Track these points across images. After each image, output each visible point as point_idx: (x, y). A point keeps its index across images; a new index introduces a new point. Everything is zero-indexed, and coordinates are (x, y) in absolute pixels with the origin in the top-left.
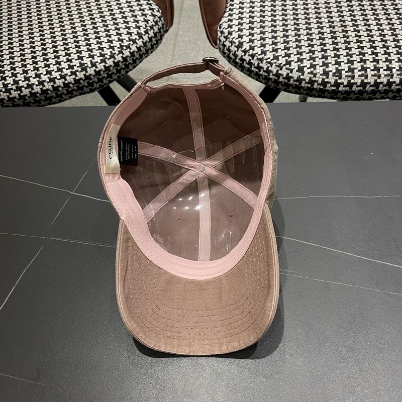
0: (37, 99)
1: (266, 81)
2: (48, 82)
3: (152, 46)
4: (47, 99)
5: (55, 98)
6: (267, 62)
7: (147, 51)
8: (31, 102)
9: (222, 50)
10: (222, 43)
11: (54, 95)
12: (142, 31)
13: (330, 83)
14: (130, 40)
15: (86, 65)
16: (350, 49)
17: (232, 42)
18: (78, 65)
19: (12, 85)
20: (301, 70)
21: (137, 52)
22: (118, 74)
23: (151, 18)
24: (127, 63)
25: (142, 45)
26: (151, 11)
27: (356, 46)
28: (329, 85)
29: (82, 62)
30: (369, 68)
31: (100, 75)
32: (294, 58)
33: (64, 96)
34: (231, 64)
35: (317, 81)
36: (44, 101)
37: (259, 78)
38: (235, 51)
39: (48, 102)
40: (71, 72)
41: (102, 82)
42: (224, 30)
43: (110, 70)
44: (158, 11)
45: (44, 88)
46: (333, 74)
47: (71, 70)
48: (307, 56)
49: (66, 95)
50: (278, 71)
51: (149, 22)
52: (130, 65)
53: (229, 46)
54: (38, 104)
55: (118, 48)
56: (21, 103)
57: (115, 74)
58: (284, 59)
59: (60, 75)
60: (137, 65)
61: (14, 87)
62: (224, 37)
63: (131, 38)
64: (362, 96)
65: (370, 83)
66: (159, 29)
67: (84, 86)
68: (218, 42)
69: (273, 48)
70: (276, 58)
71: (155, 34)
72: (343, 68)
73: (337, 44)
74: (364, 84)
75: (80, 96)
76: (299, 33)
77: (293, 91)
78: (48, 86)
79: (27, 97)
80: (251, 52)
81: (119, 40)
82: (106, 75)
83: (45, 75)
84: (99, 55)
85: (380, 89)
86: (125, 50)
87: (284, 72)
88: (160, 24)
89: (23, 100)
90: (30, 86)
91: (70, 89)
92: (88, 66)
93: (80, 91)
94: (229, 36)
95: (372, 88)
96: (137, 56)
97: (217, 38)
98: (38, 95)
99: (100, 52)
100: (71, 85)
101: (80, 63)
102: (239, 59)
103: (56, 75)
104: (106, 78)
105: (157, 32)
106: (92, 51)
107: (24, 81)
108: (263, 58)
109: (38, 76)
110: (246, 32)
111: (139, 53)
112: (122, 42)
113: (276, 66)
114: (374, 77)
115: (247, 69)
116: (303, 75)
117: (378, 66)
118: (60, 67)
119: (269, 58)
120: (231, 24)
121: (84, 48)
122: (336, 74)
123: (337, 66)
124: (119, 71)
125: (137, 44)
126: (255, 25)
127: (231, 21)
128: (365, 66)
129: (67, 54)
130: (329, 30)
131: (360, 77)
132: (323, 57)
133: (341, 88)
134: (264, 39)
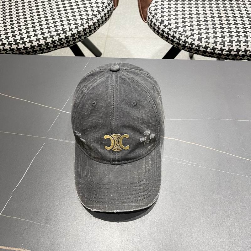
0: (35, 50)
1: (177, 45)
2: (42, 40)
3: (106, 19)
4: (41, 50)
5: (46, 49)
6: (179, 34)
7: (103, 22)
8: (31, 51)
9: (150, 24)
10: (150, 20)
11: (45, 47)
12: (100, 9)
13: (217, 49)
14: (93, 15)
16: (230, 28)
17: (157, 20)
18: (61, 29)
19: (20, 40)
21: (97, 23)
22: (85, 36)
24: (91, 29)
25: (100, 18)
27: (234, 26)
29: (64, 28)
30: (242, 41)
31: (74, 36)
32: (196, 32)
33: (51, 49)
34: (155, 33)
35: (210, 47)
36: (39, 51)
37: (173, 43)
38: (159, 25)
39: (42, 52)
40: (57, 34)
41: (75, 41)
42: (152, 12)
43: (80, 34)
45: (40, 43)
46: (220, 43)
47: (56, 32)
48: (204, 31)
49: (53, 48)
50: (185, 39)
51: (105, 3)
52: (92, 31)
53: (155, 22)
54: (35, 53)
55: (86, 20)
56: (25, 52)
57: (83, 36)
58: (190, 32)
59: (50, 35)
60: (96, 31)
61: (21, 42)
62: (152, 16)
63: (94, 13)
64: (236, 57)
65: (242, 50)
66: (110, 9)
67: (64, 43)
68: (148, 19)
69: (183, 25)
70: (185, 31)
72: (226, 40)
73: (222, 24)
74: (238, 51)
75: (61, 49)
76: (199, 16)
78: (42, 42)
79: (28, 49)
80: (169, 27)
81: (87, 14)
83: (40, 35)
85: (248, 54)
86: (90, 21)
87: (189, 40)
88: (111, 5)
89: (26, 50)
90: (31, 42)
91: (55, 45)
92: (67, 31)
93: (61, 46)
94: (155, 16)
95: (243, 53)
96: (97, 25)
97: (147, 16)
98: (36, 47)
99: (75, 22)
100: (56, 42)
101: (62, 28)
102: (161, 30)
103: (47, 35)
104: (78, 39)
105: (109, 10)
106: (69, 21)
107: (27, 38)
108: (176, 31)
109: (36, 35)
110: (166, 14)
111: (98, 23)
112: (88, 16)
113: (185, 36)
114: (245, 47)
115: (165, 37)
116: (201, 43)
117: (247, 40)
118: (50, 30)
119: (180, 31)
120: (157, 8)
121: (64, 19)
122: (222, 44)
123: (222, 38)
124: (85, 34)
125: (97, 17)
126: (172, 9)
127: (157, 6)
128: (239, 39)
129: (54, 22)
130: (217, 16)
131: (236, 46)
132: (214, 32)
133: (224, 52)
134: (177, 19)
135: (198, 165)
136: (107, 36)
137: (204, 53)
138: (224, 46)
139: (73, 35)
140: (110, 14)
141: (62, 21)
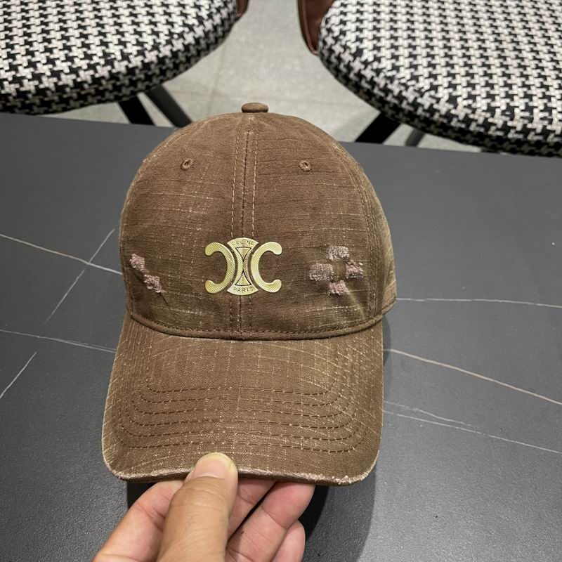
0: (27, 102)
2: (48, 77)
3: (216, 39)
4: (43, 103)
5: (57, 103)
6: (399, 83)
7: (208, 45)
8: (16, 106)
9: (325, 58)
10: (327, 47)
11: (56, 98)
12: (204, 13)
13: (495, 125)
14: (185, 25)
15: (113, 56)
16: (527, 77)
18: (101, 54)
20: (453, 100)
21: (194, 45)
24: (177, 61)
25: (203, 36)
27: (535, 73)
28: (493, 128)
29: (107, 51)
30: (556, 108)
31: (134, 74)
32: (443, 81)
33: (72, 103)
34: (340, 81)
35: (476, 121)
36: (39, 107)
37: (384, 106)
38: (350, 62)
39: (46, 108)
40: (88, 65)
41: (136, 87)
42: (333, 27)
43: (150, 69)
45: (41, 86)
46: (502, 111)
47: (87, 61)
48: (463, 81)
49: (76, 100)
50: (416, 98)
52: (181, 65)
53: (340, 53)
54: (27, 111)
55: (166, 35)
57: (158, 76)
58: (428, 81)
59: (70, 67)
60: (191, 66)
62: (333, 38)
63: (186, 22)
64: (539, 149)
65: (554, 131)
66: (229, 15)
67: (106, 90)
68: (321, 44)
69: (410, 62)
70: (415, 78)
71: (223, 21)
72: (517, 104)
73: (507, 67)
74: (545, 133)
75: (97, 105)
76: (449, 44)
77: (436, 132)
78: (48, 83)
79: (11, 98)
80: (375, 65)
81: (168, 23)
82: (142, 76)
83: (44, 64)
84: (134, 42)
87: (426, 101)
88: (230, 6)
89: (3, 102)
90: (18, 80)
91: (83, 93)
92: (115, 59)
93: (99, 97)
94: (341, 37)
95: (556, 140)
96: (193, 52)
97: (318, 39)
98: (30, 96)
99: (137, 39)
100: (86, 86)
101: (104, 51)
102: (355, 74)
103: (62, 66)
104: (143, 81)
105: (225, 19)
106: (123, 36)
107: (9, 71)
108: (394, 76)
109: (32, 65)
110: (368, 34)
111: (196, 47)
112: (173, 26)
113: (415, 90)
115: (365, 90)
116: (456, 108)
118: (71, 55)
119: (403, 78)
120: (345, 19)
121: (110, 29)
123: (508, 100)
124: (163, 72)
125: (194, 32)
126: (382, 24)
127: (345, 14)
128: (549, 105)
129: (82, 36)
130: (493, 46)
131: (541, 121)
132: (487, 84)
133: (511, 135)
134: (396, 48)
135: (460, 425)
136: (214, 92)
137: (462, 135)
138: (512, 119)
140: (227, 27)
141: (104, 35)
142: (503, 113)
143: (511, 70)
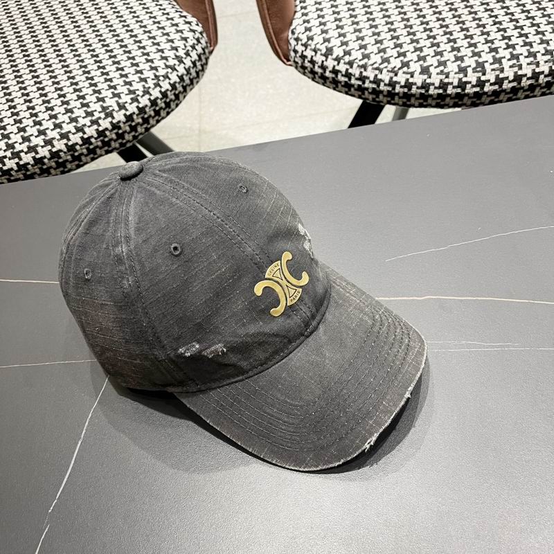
0: (45, 167)
1: (374, 96)
2: (59, 140)
3: (197, 73)
4: (59, 165)
5: (71, 162)
6: (373, 69)
7: (191, 80)
8: (35, 173)
9: (300, 64)
10: (300, 54)
11: (69, 158)
12: (181, 53)
13: (470, 83)
14: (167, 67)
15: (111, 109)
16: (488, 34)
17: (315, 51)
18: (100, 110)
19: (5, 151)
20: (425, 71)
21: (179, 83)
23: (190, 35)
24: (168, 100)
25: (185, 73)
26: (188, 25)
27: (494, 28)
28: (469, 86)
29: (105, 105)
30: (522, 54)
31: (133, 121)
33: (83, 158)
35: (452, 83)
36: (55, 169)
37: (364, 94)
38: (323, 62)
39: (62, 169)
40: (91, 121)
41: (136, 131)
42: (301, 36)
43: (145, 113)
44: (197, 25)
45: (54, 150)
46: (473, 69)
47: (90, 118)
48: (431, 52)
49: (86, 156)
50: (391, 78)
51: (188, 40)
52: (172, 103)
53: (312, 57)
54: (46, 175)
55: (153, 79)
56: (21, 176)
57: (153, 117)
58: (398, 60)
59: (76, 127)
60: (181, 102)
61: (8, 154)
62: (302, 45)
63: (168, 64)
64: (516, 95)
65: (526, 75)
66: (203, 49)
67: (111, 140)
68: (292, 54)
69: (378, 48)
70: (386, 60)
71: (199, 56)
72: (485, 59)
73: (467, 30)
74: (518, 78)
76: (409, 24)
78: (59, 145)
79: (29, 167)
80: (347, 58)
81: (152, 68)
83: (52, 130)
84: (126, 92)
85: (541, 81)
86: (163, 81)
88: (203, 41)
89: (23, 172)
90: (32, 149)
91: (91, 147)
92: (113, 110)
93: (106, 148)
94: (310, 42)
95: (529, 82)
96: (180, 89)
97: (289, 50)
98: (46, 160)
99: (128, 89)
100: (93, 140)
101: (102, 107)
102: (330, 72)
103: (67, 128)
104: (142, 125)
105: (201, 54)
106: (115, 89)
107: (23, 143)
108: (366, 63)
109: (42, 133)
110: (333, 34)
111: (181, 84)
112: (157, 70)
113: (388, 71)
114: (531, 66)
115: (343, 84)
116: (430, 77)
117: (532, 50)
118: (74, 116)
119: (375, 63)
120: (309, 25)
121: (102, 86)
122: (478, 69)
123: (476, 58)
124: (157, 113)
125: (177, 71)
126: (344, 22)
127: (308, 21)
128: (515, 52)
129: (79, 97)
130: (450, 15)
131: (511, 69)
132: (453, 49)
133: (487, 88)
134: (362, 39)
135: (508, 346)
136: (200, 131)
137: (441, 101)
138: (484, 74)
139: (129, 118)
141: (99, 92)
142: (475, 70)
143: (472, 32)
